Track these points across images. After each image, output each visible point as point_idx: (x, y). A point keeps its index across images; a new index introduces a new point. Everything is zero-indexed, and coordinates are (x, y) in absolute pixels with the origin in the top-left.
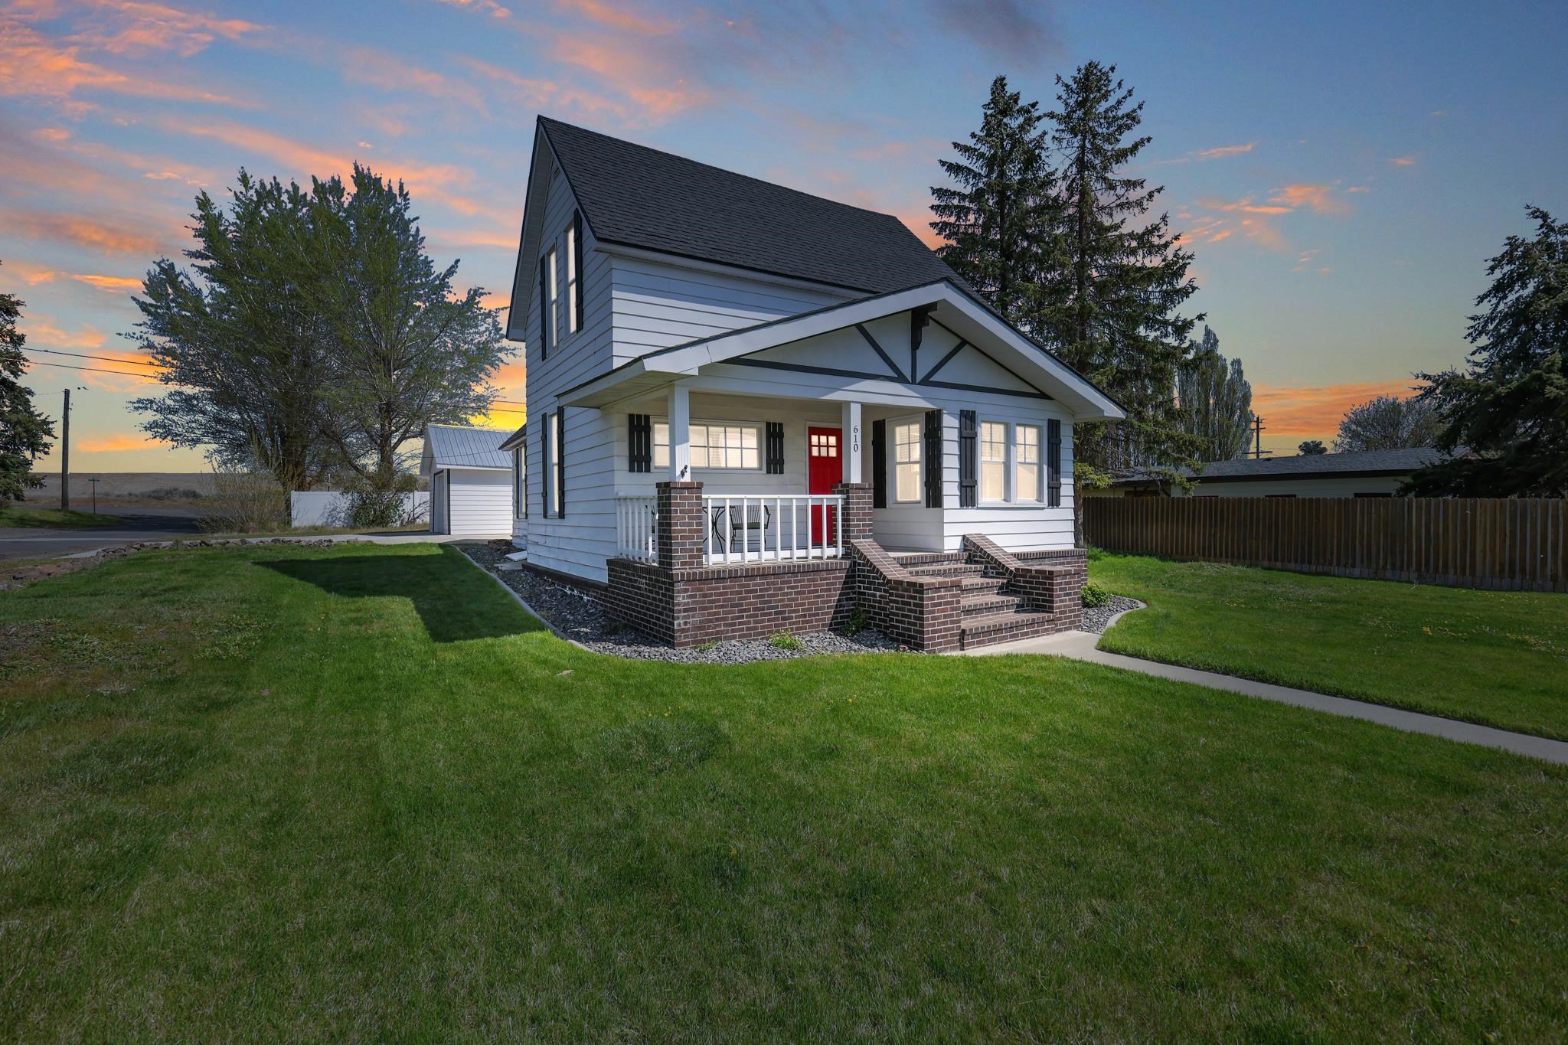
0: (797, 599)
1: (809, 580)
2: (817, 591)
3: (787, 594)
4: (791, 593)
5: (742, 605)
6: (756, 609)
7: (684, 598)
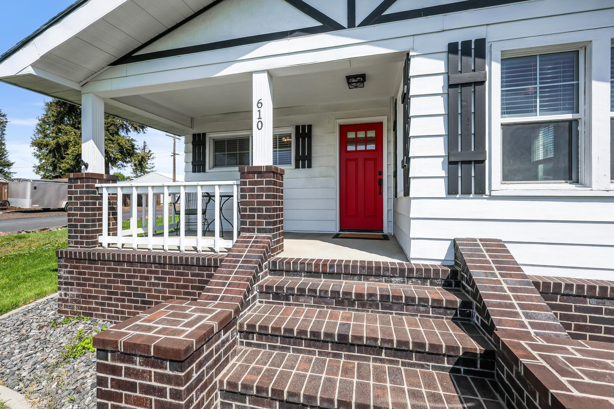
0: (165, 292)
1: (178, 274)
2: (186, 287)
3: (154, 284)
4: (158, 285)
5: (110, 287)
6: (123, 294)
7: (64, 273)
